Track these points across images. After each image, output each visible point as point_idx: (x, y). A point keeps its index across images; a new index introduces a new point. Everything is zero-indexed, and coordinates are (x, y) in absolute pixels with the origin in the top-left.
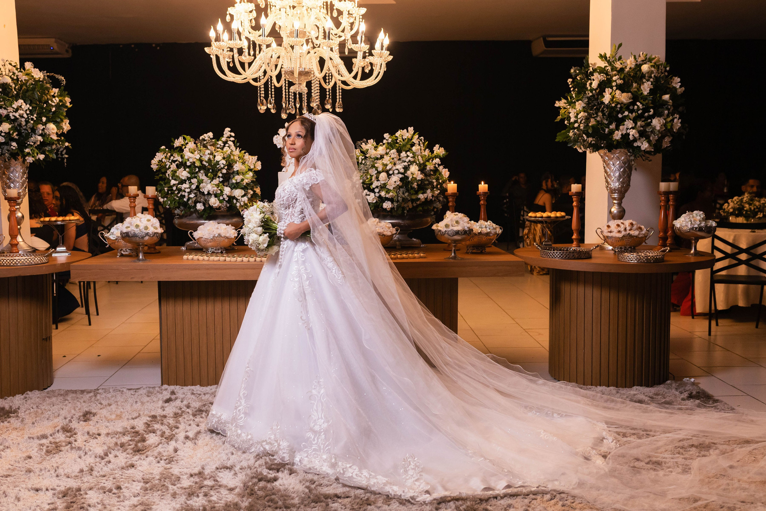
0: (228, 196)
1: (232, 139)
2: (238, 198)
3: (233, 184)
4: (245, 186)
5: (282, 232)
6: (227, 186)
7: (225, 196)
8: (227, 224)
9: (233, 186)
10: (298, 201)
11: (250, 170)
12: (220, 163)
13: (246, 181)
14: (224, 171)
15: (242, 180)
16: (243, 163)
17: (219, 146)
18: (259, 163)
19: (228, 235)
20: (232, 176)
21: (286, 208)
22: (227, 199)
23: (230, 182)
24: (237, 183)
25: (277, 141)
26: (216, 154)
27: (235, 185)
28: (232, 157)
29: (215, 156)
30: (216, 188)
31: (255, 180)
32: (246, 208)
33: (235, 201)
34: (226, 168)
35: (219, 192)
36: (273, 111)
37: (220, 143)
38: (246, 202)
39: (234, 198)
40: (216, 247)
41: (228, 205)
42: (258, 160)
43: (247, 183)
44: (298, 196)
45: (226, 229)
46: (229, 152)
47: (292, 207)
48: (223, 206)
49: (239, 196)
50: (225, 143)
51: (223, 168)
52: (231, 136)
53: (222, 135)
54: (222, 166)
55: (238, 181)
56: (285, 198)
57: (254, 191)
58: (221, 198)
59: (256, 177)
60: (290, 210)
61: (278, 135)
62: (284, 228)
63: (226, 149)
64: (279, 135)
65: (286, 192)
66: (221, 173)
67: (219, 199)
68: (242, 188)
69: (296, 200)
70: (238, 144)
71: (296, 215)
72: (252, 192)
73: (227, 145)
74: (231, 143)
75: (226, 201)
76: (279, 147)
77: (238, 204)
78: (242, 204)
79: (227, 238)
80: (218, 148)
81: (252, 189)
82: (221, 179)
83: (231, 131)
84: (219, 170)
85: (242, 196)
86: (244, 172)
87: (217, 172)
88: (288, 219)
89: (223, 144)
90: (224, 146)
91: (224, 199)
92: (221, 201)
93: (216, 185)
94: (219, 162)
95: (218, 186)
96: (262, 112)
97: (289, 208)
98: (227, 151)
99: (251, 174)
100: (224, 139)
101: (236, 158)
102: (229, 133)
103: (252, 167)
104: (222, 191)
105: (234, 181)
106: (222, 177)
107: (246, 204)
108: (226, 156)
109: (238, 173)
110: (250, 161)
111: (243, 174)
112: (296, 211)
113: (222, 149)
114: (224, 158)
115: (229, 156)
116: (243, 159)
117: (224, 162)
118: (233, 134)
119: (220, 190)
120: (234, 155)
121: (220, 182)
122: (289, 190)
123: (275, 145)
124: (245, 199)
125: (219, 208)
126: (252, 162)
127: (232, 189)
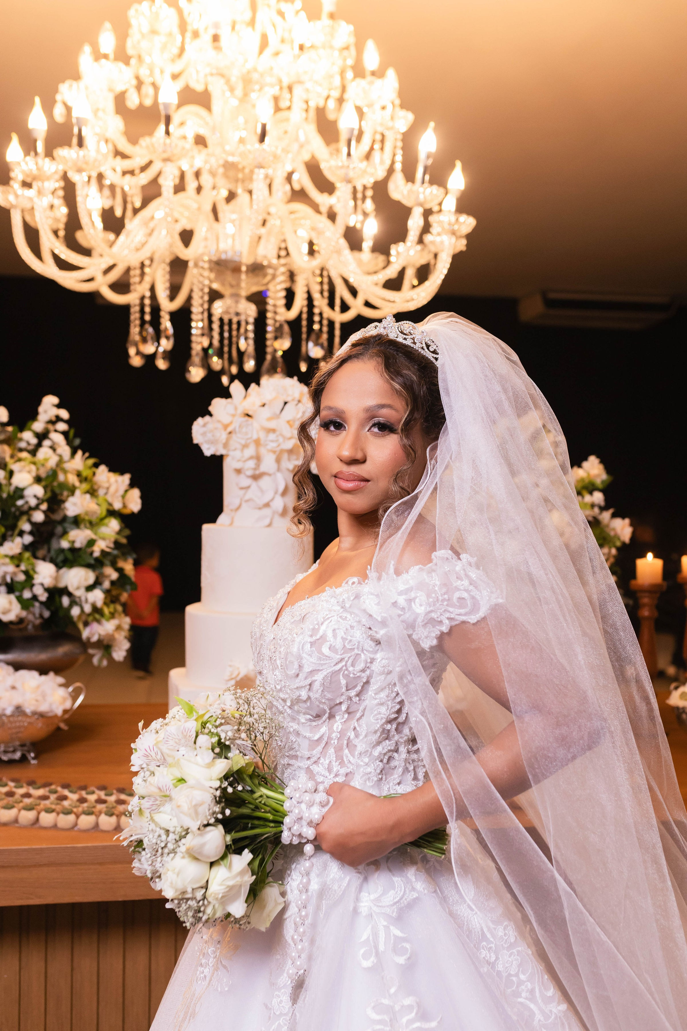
0: (47, 590)
1: (62, 426)
2: (77, 593)
3: (62, 551)
4: (97, 559)
5: (310, 833)
6: (44, 559)
7: (39, 591)
8: (43, 670)
9: (61, 558)
10: (373, 687)
11: (112, 513)
12: (26, 493)
13: (101, 546)
14: (39, 517)
15: (91, 543)
16: (92, 492)
17: (23, 445)
18: (136, 493)
19: (43, 708)
20: (59, 529)
21: (318, 716)
22: (43, 597)
23: (54, 545)
24: (73, 550)
25: (204, 434)
26: (15, 467)
27: (70, 556)
28: (61, 477)
29: (11, 473)
30: (11, 568)
31: (124, 541)
32: (98, 622)
33: (65, 601)
34: (44, 507)
35: (21, 577)
36: (162, 364)
37: (28, 436)
38: (99, 604)
39: (65, 591)
40: (6, 743)
41: (47, 614)
42: (132, 485)
43: (103, 552)
44: (376, 667)
45: (38, 687)
46: (53, 461)
47: (348, 712)
48: (31, 617)
49: (78, 588)
50: (42, 437)
51: (37, 508)
52: (58, 419)
53: (34, 416)
54: (33, 502)
55: (78, 545)
56: (319, 677)
57: (120, 571)
58: (27, 595)
59: (127, 532)
60: (338, 724)
61: (207, 418)
62: (316, 813)
63: (44, 452)
64: (211, 415)
65: (325, 650)
66: (29, 521)
67: (20, 599)
68: (88, 566)
69: (367, 682)
70: (77, 442)
71: (361, 746)
72: (114, 575)
73: (46, 443)
74: (58, 438)
75: (41, 603)
76: (208, 452)
77: (75, 611)
78: (88, 609)
79: (42, 715)
80: (21, 450)
81: (114, 565)
82: (28, 539)
83: (59, 406)
84: (23, 513)
85: (90, 588)
86: (94, 519)
87: (17, 519)
88: (325, 762)
89: (34, 441)
90: (39, 445)
91: (35, 598)
92: (25, 604)
93: (12, 558)
94: (22, 490)
95: (16, 559)
96: (136, 362)
97: (331, 716)
98: (46, 460)
99: (114, 525)
100: (38, 426)
101: (72, 479)
102: (55, 411)
103: (117, 505)
104: (29, 576)
105: (65, 544)
106: (31, 533)
107: (96, 610)
108: (43, 474)
109: (77, 522)
110: (112, 490)
111: (92, 525)
112: (363, 730)
113: (33, 452)
114: (38, 480)
115: (53, 474)
116: (91, 481)
117: (39, 490)
118: (64, 414)
119: (26, 573)
120: (65, 472)
121: (26, 548)
122: (339, 644)
123: (197, 448)
124: (97, 596)
125: (21, 621)
126: (117, 491)
127: (59, 567)
